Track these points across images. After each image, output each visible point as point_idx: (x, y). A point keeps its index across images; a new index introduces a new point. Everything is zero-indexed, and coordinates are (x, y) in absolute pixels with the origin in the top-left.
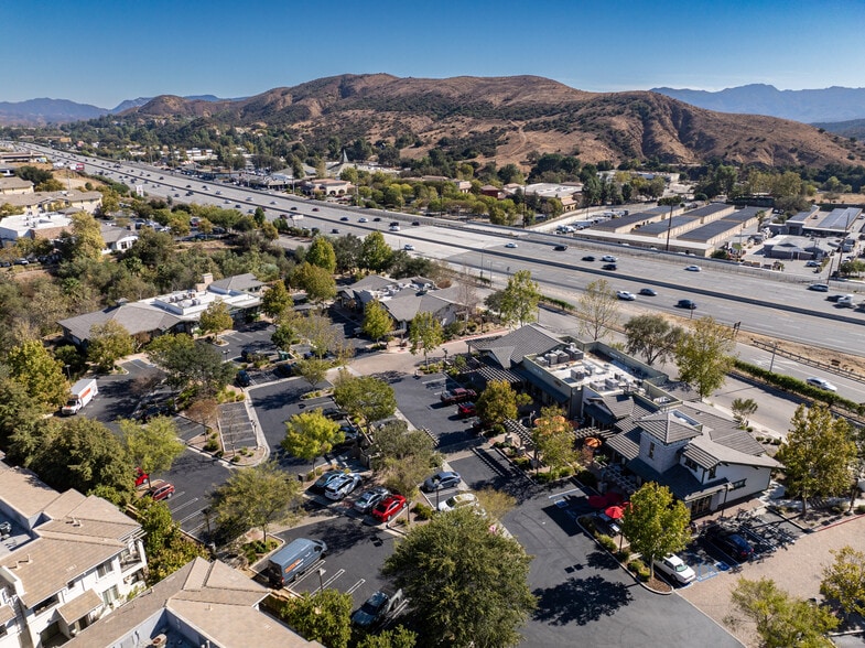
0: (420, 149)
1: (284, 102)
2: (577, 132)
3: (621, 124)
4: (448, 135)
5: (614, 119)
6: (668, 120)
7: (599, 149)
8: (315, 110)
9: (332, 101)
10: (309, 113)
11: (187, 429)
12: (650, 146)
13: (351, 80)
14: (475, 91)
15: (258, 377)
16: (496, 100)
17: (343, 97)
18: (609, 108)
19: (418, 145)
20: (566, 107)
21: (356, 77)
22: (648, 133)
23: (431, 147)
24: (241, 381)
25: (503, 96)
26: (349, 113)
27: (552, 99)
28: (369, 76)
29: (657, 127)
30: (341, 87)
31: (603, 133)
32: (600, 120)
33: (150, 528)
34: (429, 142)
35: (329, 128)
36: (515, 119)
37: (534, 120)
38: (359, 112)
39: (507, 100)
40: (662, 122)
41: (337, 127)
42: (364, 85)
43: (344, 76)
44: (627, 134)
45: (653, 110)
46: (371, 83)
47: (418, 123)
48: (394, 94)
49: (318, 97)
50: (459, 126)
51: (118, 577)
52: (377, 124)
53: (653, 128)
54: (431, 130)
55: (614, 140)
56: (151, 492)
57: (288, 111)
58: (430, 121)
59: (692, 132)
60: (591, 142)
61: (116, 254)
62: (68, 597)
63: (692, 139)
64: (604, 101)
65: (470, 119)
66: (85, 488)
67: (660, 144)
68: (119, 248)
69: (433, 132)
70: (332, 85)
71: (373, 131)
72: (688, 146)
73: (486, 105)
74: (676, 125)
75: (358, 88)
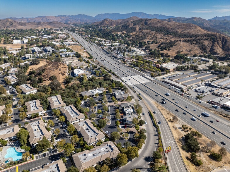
0: (157, 44)
1: (131, 25)
2: (194, 44)
3: (206, 43)
4: (164, 41)
5: (205, 41)
6: (220, 42)
7: (197, 50)
8: (137, 29)
9: (142, 26)
10: (136, 29)
11: (91, 108)
12: (212, 50)
13: (148, 20)
14: (176, 27)
15: (99, 104)
16: (179, 31)
17: (145, 25)
18: (205, 38)
19: (156, 43)
20: (195, 36)
21: (149, 20)
22: (213, 46)
23: (160, 44)
24: (97, 104)
25: (182, 30)
26: (144, 31)
27: (193, 32)
28: (152, 19)
29: (216, 44)
30: (145, 22)
31: (200, 45)
32: (201, 41)
33: (86, 116)
34: (159, 42)
35: (139, 35)
36: (182, 38)
37: (186, 39)
38: (147, 30)
39: (183, 31)
40: (218, 43)
41: (141, 35)
42: (151, 22)
43: (146, 19)
44: (206, 46)
45: (216, 39)
46: (152, 21)
47: (159, 36)
48: (156, 26)
49: (139, 25)
50: (168, 38)
51: (83, 119)
52: (149, 36)
53: (214, 45)
54: (161, 39)
55: (202, 48)
56: (86, 114)
57: (131, 28)
58: (163, 35)
59: (225, 46)
60: (196, 48)
61: (88, 79)
62: (80, 120)
63: (225, 48)
64: (205, 35)
65: (172, 36)
66: (82, 113)
67: (214, 49)
68: (89, 78)
69: (161, 40)
70: (143, 22)
71: (148, 38)
72: (223, 50)
73: (177, 32)
74: (222, 43)
75: (149, 22)
